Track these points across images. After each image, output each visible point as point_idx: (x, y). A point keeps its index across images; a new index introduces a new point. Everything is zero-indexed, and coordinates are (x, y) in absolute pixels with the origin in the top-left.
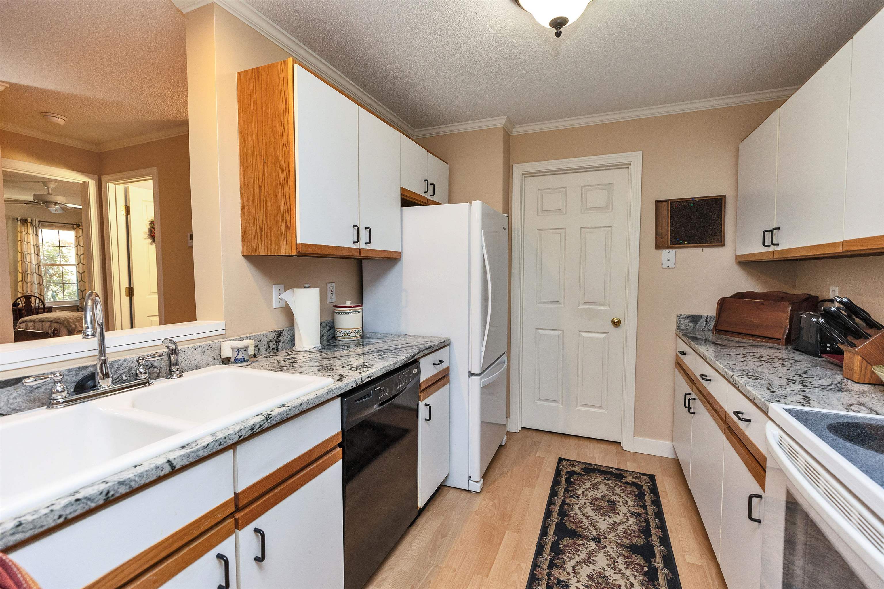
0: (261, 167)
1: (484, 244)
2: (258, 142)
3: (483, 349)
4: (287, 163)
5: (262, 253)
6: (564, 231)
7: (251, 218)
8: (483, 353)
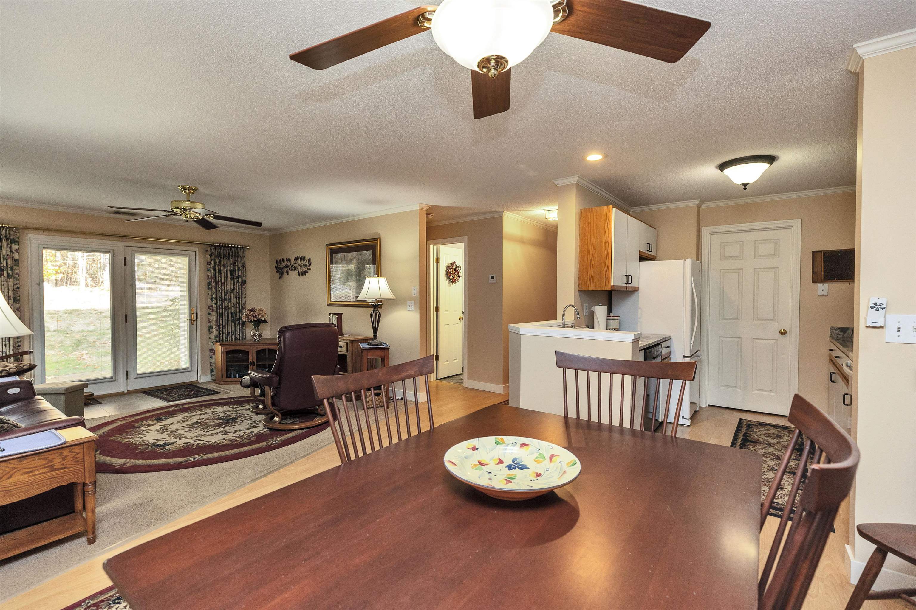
0: (591, 251)
1: (693, 282)
2: (591, 240)
3: (692, 342)
4: (607, 250)
5: (590, 289)
6: (741, 270)
7: (584, 273)
8: (692, 344)
